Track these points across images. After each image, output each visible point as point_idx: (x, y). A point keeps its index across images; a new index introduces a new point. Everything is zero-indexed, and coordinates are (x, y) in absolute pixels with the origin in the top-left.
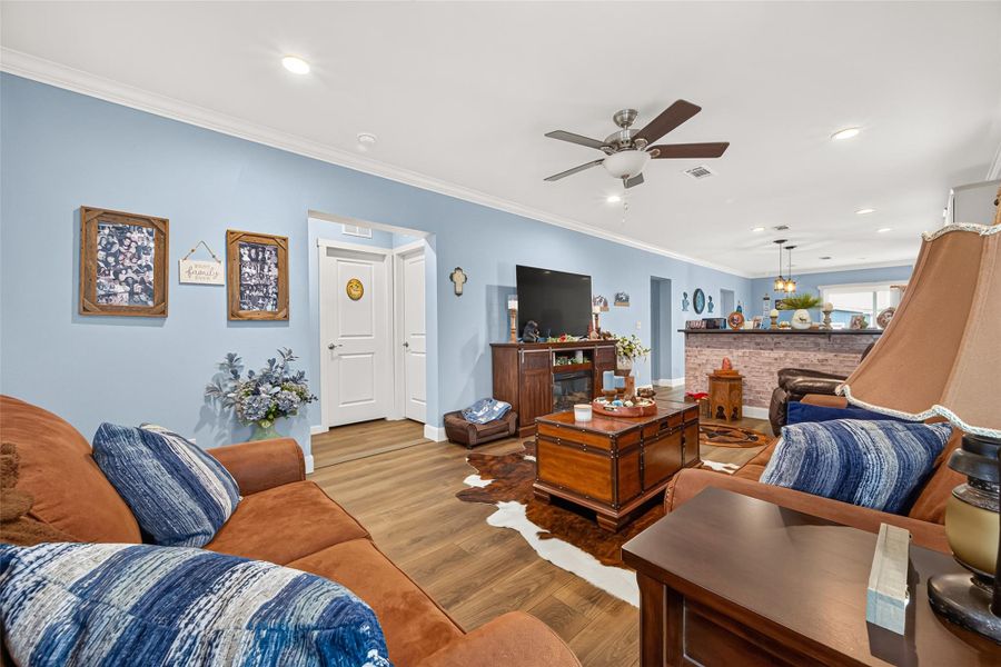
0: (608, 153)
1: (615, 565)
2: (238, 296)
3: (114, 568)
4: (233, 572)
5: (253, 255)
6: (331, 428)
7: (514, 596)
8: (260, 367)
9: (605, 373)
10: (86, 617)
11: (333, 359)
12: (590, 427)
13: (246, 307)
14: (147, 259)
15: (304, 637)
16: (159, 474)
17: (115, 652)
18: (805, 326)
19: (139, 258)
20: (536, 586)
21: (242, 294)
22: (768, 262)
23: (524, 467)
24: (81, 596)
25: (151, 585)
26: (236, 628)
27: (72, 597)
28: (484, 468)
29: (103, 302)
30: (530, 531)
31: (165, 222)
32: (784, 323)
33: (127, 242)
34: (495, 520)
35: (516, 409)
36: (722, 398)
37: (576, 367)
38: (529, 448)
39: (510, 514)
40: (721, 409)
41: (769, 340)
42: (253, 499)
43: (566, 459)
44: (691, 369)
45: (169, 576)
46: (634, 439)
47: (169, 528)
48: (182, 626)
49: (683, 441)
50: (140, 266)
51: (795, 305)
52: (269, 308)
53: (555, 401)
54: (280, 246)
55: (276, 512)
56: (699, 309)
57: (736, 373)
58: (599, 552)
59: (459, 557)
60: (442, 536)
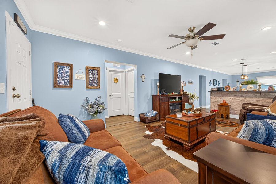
0: (186, 40)
1: (189, 159)
2: (88, 82)
3: (66, 148)
4: (93, 151)
5: (92, 72)
6: (110, 117)
7: (160, 165)
8: (93, 101)
9: (186, 104)
10: (62, 159)
11: (110, 99)
12: (181, 119)
13: (90, 85)
14: (68, 74)
15: (110, 169)
16: (72, 126)
17: (68, 167)
18: (252, 90)
19: (66, 74)
20: (166, 163)
21: (89, 82)
22: (238, 70)
23: (161, 130)
24: (61, 154)
25: (75, 153)
26: (95, 165)
27: (59, 154)
28: (150, 129)
29: (58, 85)
30: (164, 148)
31: (72, 65)
32: (244, 89)
33: (64, 70)
34: (154, 144)
35: (159, 113)
36: (223, 112)
37: (176, 102)
38: (163, 124)
39: (158, 143)
40: (222, 115)
41: (239, 94)
42: (93, 134)
43: (174, 128)
44: (212, 103)
45: (78, 151)
46: (194, 123)
47: (74, 140)
48: (82, 163)
49: (210, 124)
50: (66, 76)
51: (247, 83)
52: (95, 86)
53: (170, 112)
54: (98, 69)
55: (98, 137)
56: (215, 85)
57: (228, 104)
58: (184, 155)
59: (144, 153)
60: (139, 147)
